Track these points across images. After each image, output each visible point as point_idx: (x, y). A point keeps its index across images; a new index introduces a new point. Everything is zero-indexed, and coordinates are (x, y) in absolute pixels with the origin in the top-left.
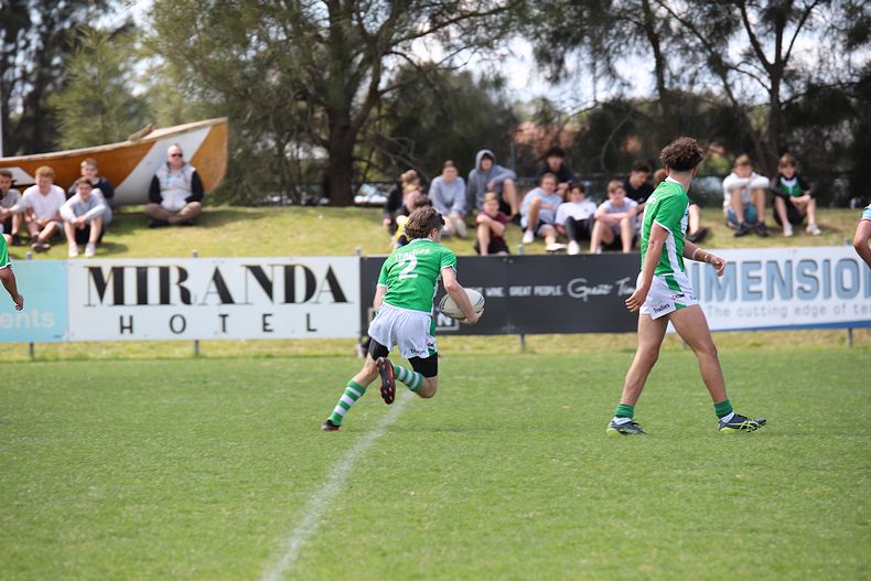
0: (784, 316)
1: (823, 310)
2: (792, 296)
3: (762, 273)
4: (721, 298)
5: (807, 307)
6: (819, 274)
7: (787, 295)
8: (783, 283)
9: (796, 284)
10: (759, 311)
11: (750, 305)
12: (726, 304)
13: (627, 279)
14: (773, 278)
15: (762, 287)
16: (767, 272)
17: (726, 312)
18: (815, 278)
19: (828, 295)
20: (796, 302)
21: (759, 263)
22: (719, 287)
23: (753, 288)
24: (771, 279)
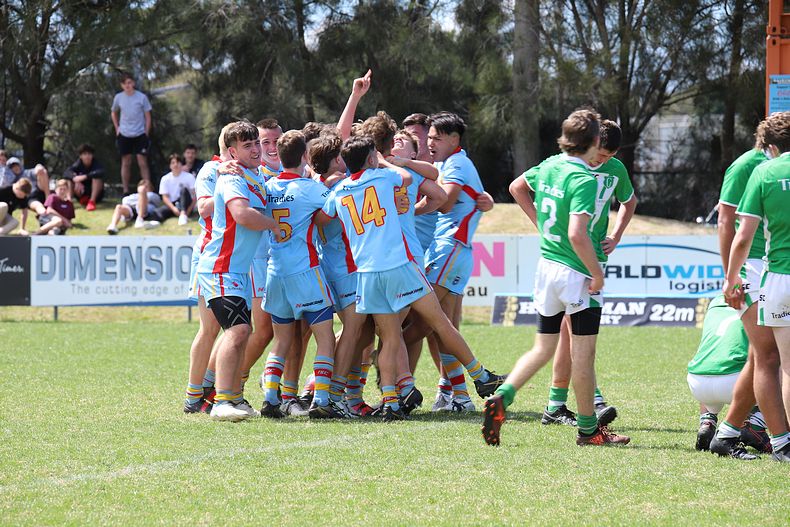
0: (135, 294)
1: (166, 289)
2: (141, 277)
3: (117, 257)
4: (82, 278)
5: (153, 288)
6: (163, 259)
7: (137, 277)
8: (134, 266)
9: (145, 267)
10: (114, 290)
11: (107, 284)
12: (87, 282)
13: (6, 259)
14: (126, 261)
15: (117, 269)
16: (121, 256)
17: (87, 289)
18: (160, 262)
19: (170, 277)
20: (144, 282)
21: (115, 248)
22: (82, 268)
23: (109, 270)
24: (124, 262)
